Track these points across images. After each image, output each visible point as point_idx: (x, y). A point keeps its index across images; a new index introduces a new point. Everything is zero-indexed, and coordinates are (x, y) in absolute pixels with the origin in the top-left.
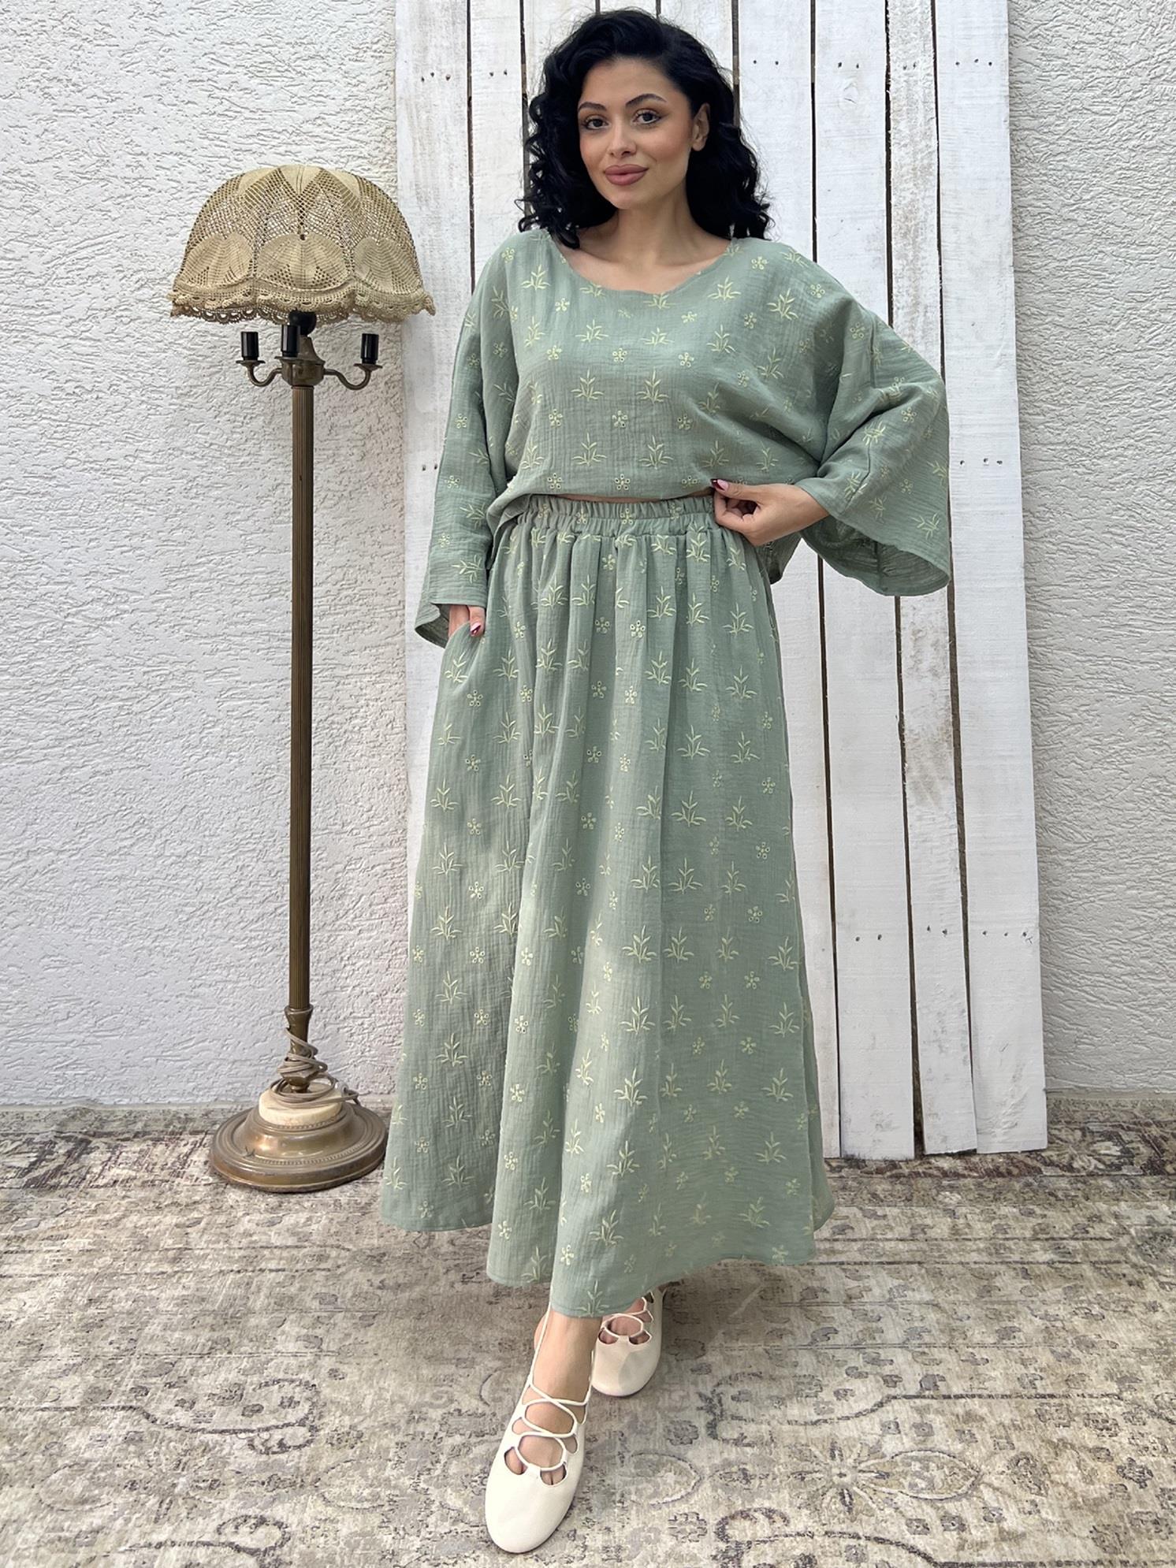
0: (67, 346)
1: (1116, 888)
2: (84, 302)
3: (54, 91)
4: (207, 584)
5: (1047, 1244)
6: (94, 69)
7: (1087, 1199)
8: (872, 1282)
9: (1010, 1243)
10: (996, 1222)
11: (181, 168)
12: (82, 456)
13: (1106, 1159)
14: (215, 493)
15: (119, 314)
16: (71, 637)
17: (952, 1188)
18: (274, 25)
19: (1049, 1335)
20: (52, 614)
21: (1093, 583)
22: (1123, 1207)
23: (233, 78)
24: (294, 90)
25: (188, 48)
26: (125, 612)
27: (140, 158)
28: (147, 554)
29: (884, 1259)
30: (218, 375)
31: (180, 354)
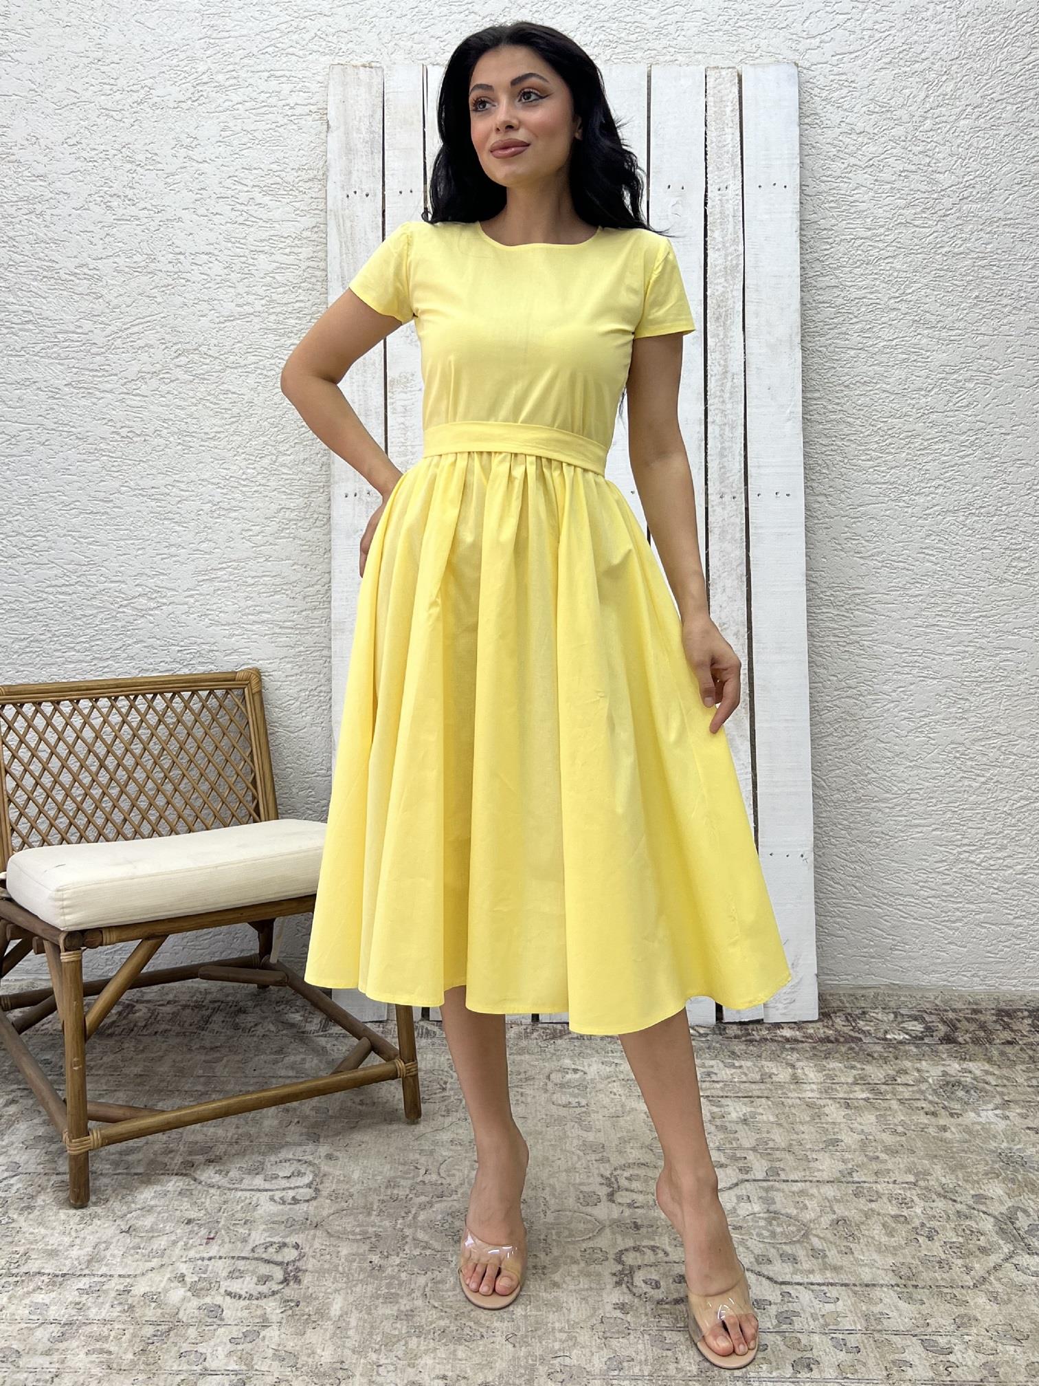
0: (122, 401)
1: (925, 829)
2: (135, 367)
3: (114, 204)
4: (226, 584)
5: (864, 1087)
6: (146, 188)
7: (897, 1059)
8: (731, 1109)
9: (837, 1087)
10: (827, 1072)
11: (211, 265)
12: (132, 484)
13: (912, 1033)
14: (233, 514)
15: (161, 376)
16: (123, 623)
17: (792, 1049)
18: (282, 154)
19: (864, 1145)
20: (108, 605)
21: (909, 592)
22: (924, 1065)
23: (250, 195)
24: (297, 205)
25: (217, 172)
26: (165, 604)
27: (179, 256)
28: (182, 561)
29: (739, 1095)
30: (237, 424)
31: (207, 408)
